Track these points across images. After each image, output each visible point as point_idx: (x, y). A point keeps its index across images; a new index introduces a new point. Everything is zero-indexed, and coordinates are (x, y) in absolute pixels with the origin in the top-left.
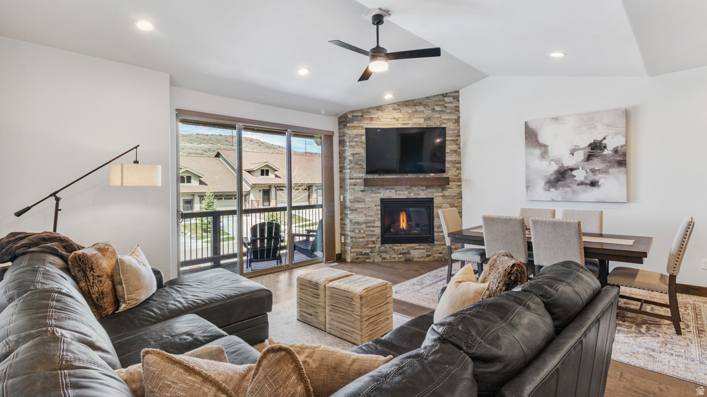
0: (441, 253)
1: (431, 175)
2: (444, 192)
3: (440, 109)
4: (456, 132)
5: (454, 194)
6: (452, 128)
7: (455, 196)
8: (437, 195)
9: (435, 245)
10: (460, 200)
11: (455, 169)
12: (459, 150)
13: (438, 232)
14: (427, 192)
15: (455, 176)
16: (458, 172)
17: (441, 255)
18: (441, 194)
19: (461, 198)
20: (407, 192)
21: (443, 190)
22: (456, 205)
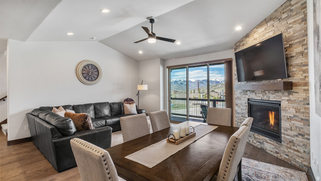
0: (288, 155)
1: (279, 80)
2: (291, 96)
3: (286, 15)
4: (303, 31)
5: (300, 99)
6: (298, 29)
7: (302, 101)
8: (284, 99)
9: (282, 145)
10: (307, 106)
11: (302, 73)
12: (306, 51)
13: (284, 134)
14: (274, 96)
15: (301, 79)
16: (304, 75)
17: (287, 157)
18: (287, 98)
19: (308, 104)
20: (262, 95)
21: (289, 94)
22: (302, 110)
